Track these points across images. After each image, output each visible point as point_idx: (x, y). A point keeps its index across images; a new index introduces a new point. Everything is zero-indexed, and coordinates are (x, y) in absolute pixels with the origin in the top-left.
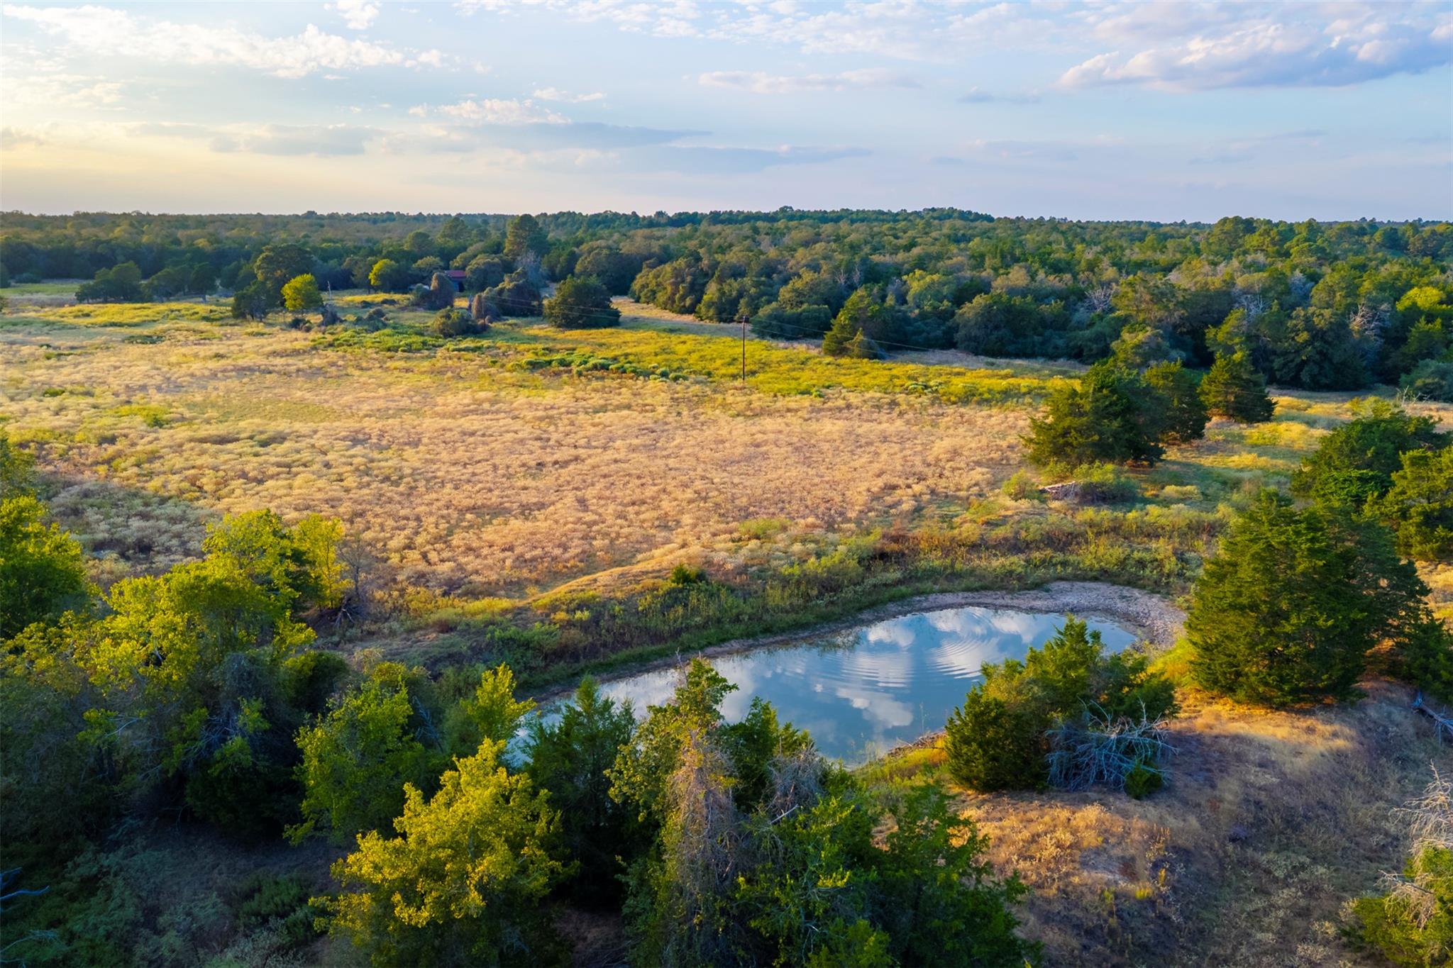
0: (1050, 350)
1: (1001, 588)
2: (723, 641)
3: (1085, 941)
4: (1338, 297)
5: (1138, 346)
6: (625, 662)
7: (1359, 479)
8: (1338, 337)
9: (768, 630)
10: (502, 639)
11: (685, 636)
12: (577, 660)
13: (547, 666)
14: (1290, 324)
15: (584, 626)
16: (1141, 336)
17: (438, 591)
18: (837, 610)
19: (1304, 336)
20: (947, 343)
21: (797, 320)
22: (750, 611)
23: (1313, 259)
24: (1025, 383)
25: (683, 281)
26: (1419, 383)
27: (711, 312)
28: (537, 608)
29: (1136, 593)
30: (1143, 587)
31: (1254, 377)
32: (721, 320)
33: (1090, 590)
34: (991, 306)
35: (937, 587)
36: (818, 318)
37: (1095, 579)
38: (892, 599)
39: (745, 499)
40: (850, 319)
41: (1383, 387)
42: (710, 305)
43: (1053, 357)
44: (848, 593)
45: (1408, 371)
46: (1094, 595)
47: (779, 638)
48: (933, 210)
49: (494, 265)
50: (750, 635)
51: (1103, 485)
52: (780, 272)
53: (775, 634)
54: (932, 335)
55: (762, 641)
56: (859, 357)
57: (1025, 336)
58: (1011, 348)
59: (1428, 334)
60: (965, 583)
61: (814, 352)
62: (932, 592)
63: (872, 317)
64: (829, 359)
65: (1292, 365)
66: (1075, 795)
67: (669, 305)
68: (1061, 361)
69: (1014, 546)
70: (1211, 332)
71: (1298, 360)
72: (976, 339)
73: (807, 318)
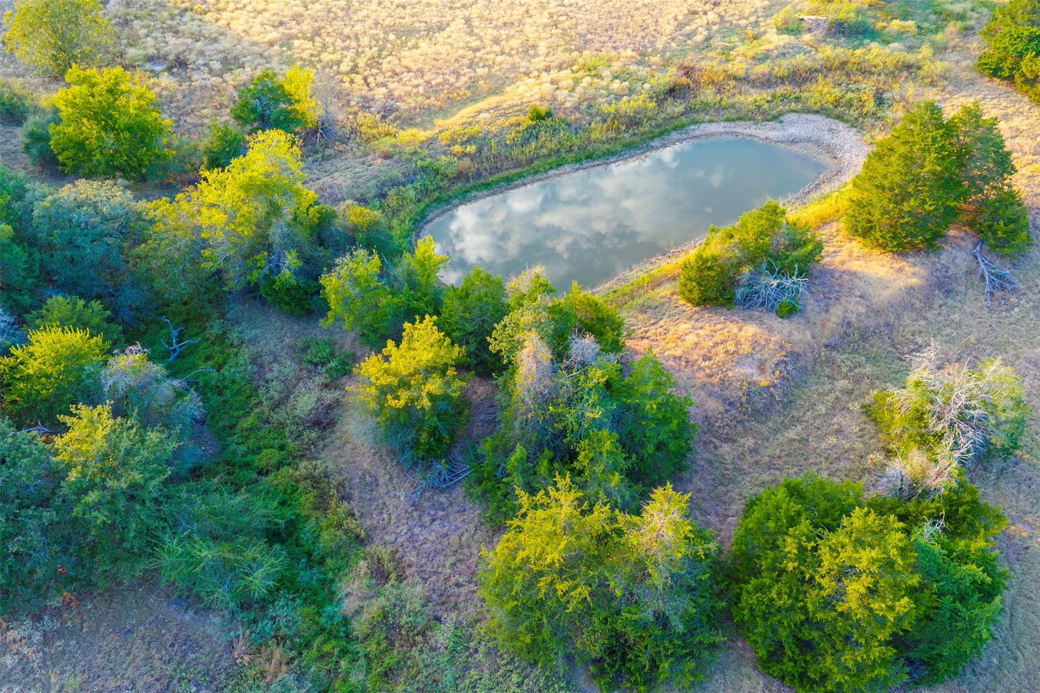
2: (560, 165)
3: (727, 407)
6: (498, 182)
9: (589, 157)
10: (422, 167)
11: (536, 163)
12: (468, 181)
13: (450, 186)
15: (472, 157)
17: (378, 117)
18: (636, 139)
22: (579, 143)
28: (442, 140)
29: (840, 126)
30: (847, 121)
33: (811, 121)
35: (708, 118)
37: (816, 113)
38: (675, 129)
39: (585, 26)
44: (645, 128)
46: (811, 126)
50: (578, 160)
51: (846, 20)
53: (594, 160)
55: (585, 165)
60: (727, 114)
62: (703, 122)
66: (747, 313)
69: (768, 82)
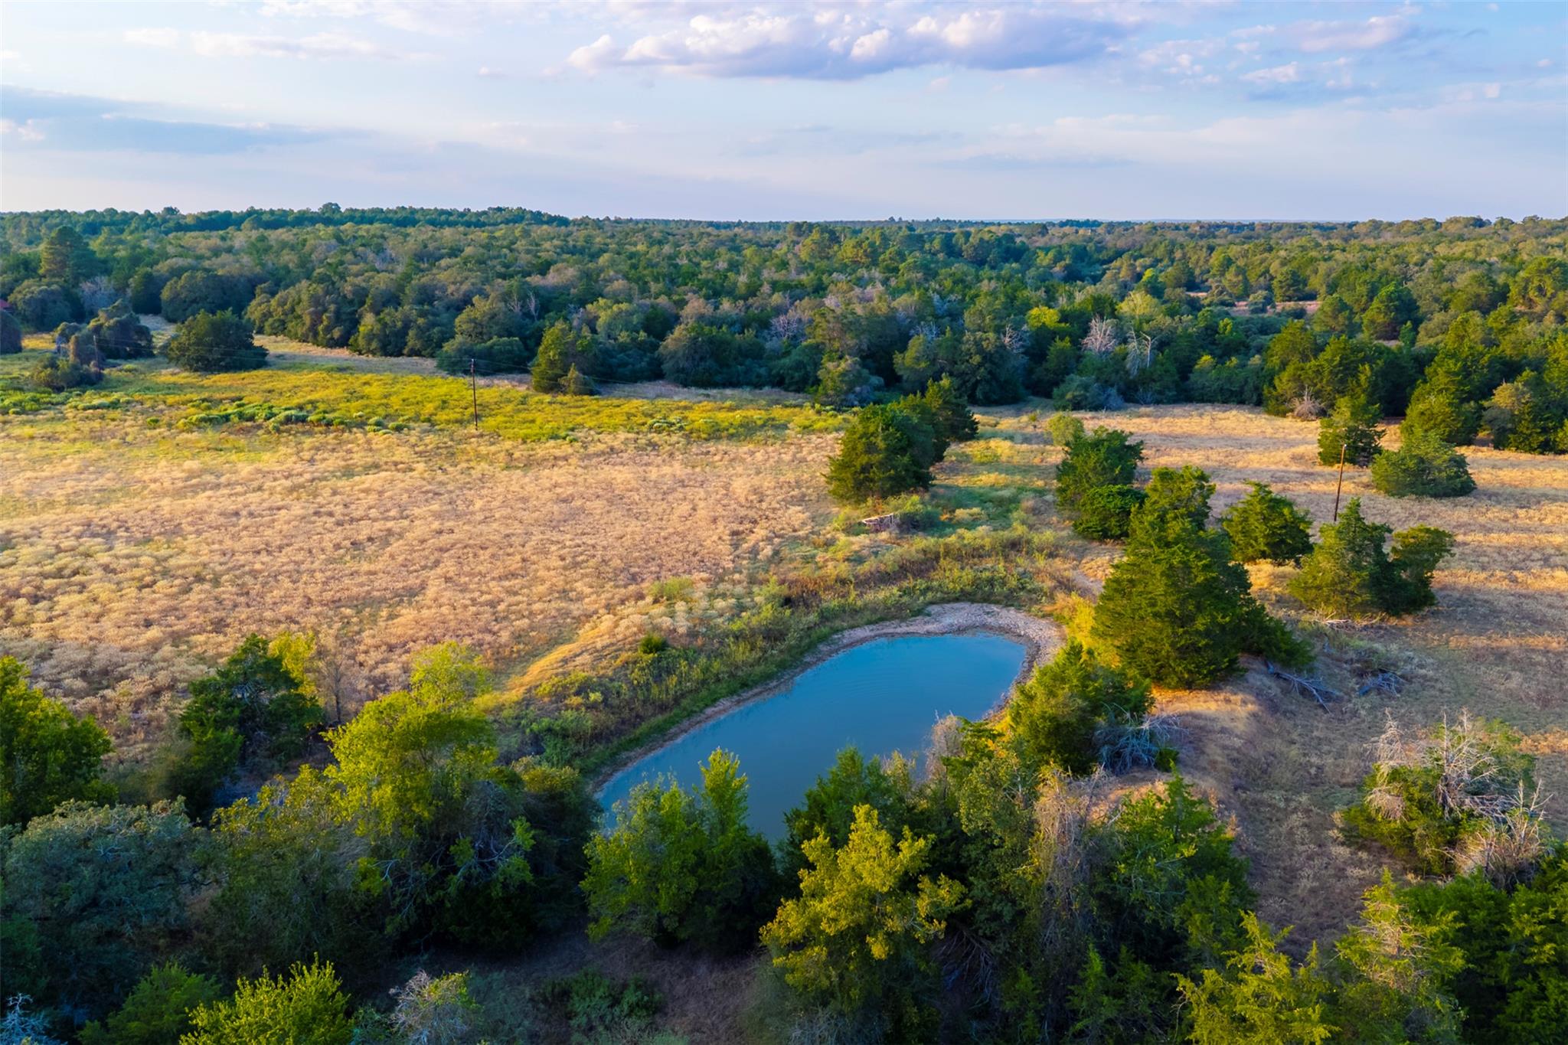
0: (755, 380)
1: (894, 618)
2: (716, 700)
4: (987, 321)
5: (843, 374)
7: (1119, 493)
8: (1002, 356)
9: (745, 685)
11: (685, 701)
12: (612, 740)
13: (590, 750)
14: (964, 348)
15: (602, 707)
16: (843, 365)
18: (788, 657)
19: (977, 359)
20: (655, 373)
21: (489, 354)
22: (726, 669)
23: (920, 275)
24: (757, 415)
25: (325, 310)
26: (1069, 396)
27: (374, 345)
28: (543, 697)
29: (994, 608)
30: (997, 602)
31: (959, 401)
32: (386, 354)
34: (695, 338)
36: (510, 352)
37: (957, 600)
38: (820, 641)
40: (560, 354)
41: (1036, 399)
42: (370, 337)
43: (758, 385)
44: (790, 640)
45: (1057, 384)
47: (756, 691)
48: (499, 209)
49: (53, 292)
51: (915, 514)
52: (439, 299)
53: (751, 688)
54: (638, 366)
55: (745, 695)
56: (575, 394)
57: (728, 366)
58: (718, 378)
59: (1062, 351)
60: (864, 616)
61: (522, 390)
62: (843, 629)
63: (583, 352)
64: (548, 398)
65: (969, 385)
67: (311, 336)
68: (766, 389)
69: (884, 578)
70: (898, 358)
71: (973, 380)
72: (683, 370)
73: (501, 352)
